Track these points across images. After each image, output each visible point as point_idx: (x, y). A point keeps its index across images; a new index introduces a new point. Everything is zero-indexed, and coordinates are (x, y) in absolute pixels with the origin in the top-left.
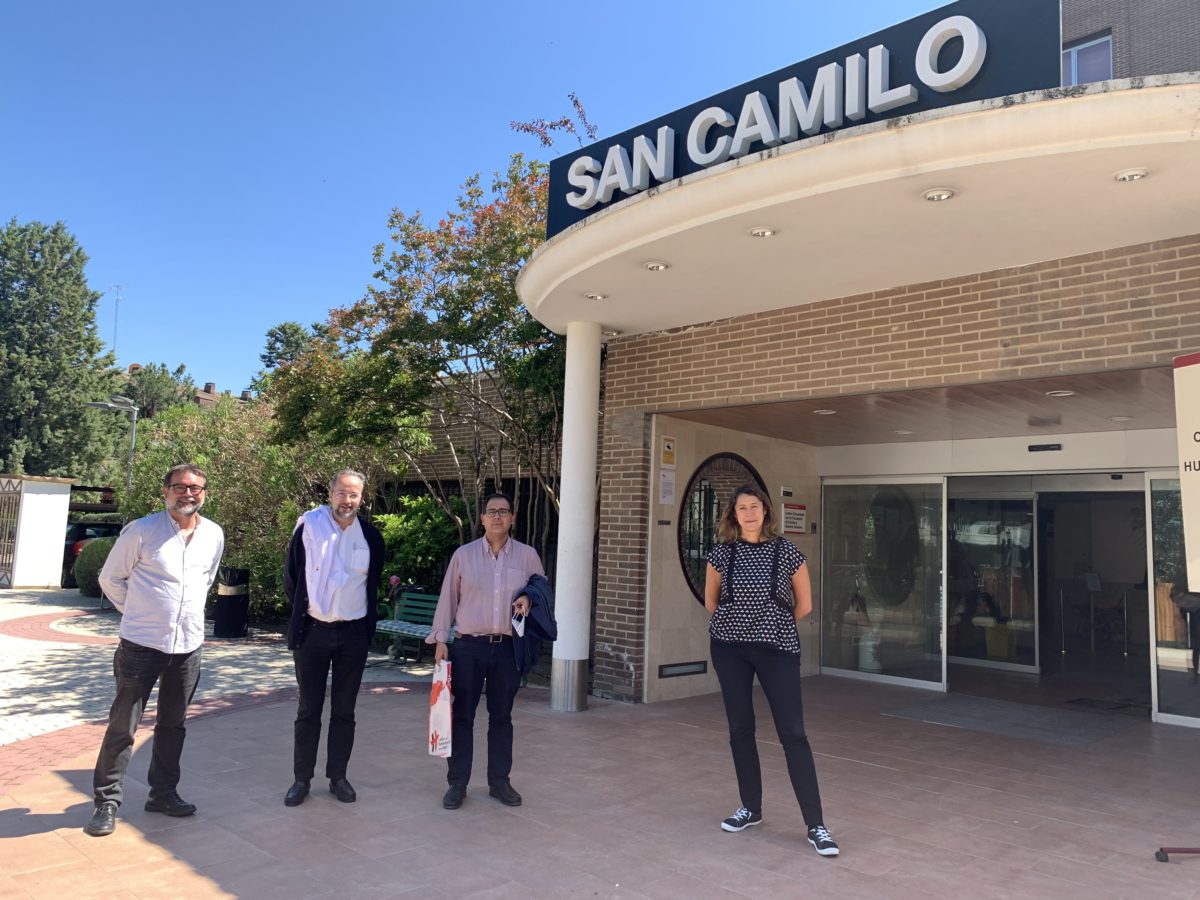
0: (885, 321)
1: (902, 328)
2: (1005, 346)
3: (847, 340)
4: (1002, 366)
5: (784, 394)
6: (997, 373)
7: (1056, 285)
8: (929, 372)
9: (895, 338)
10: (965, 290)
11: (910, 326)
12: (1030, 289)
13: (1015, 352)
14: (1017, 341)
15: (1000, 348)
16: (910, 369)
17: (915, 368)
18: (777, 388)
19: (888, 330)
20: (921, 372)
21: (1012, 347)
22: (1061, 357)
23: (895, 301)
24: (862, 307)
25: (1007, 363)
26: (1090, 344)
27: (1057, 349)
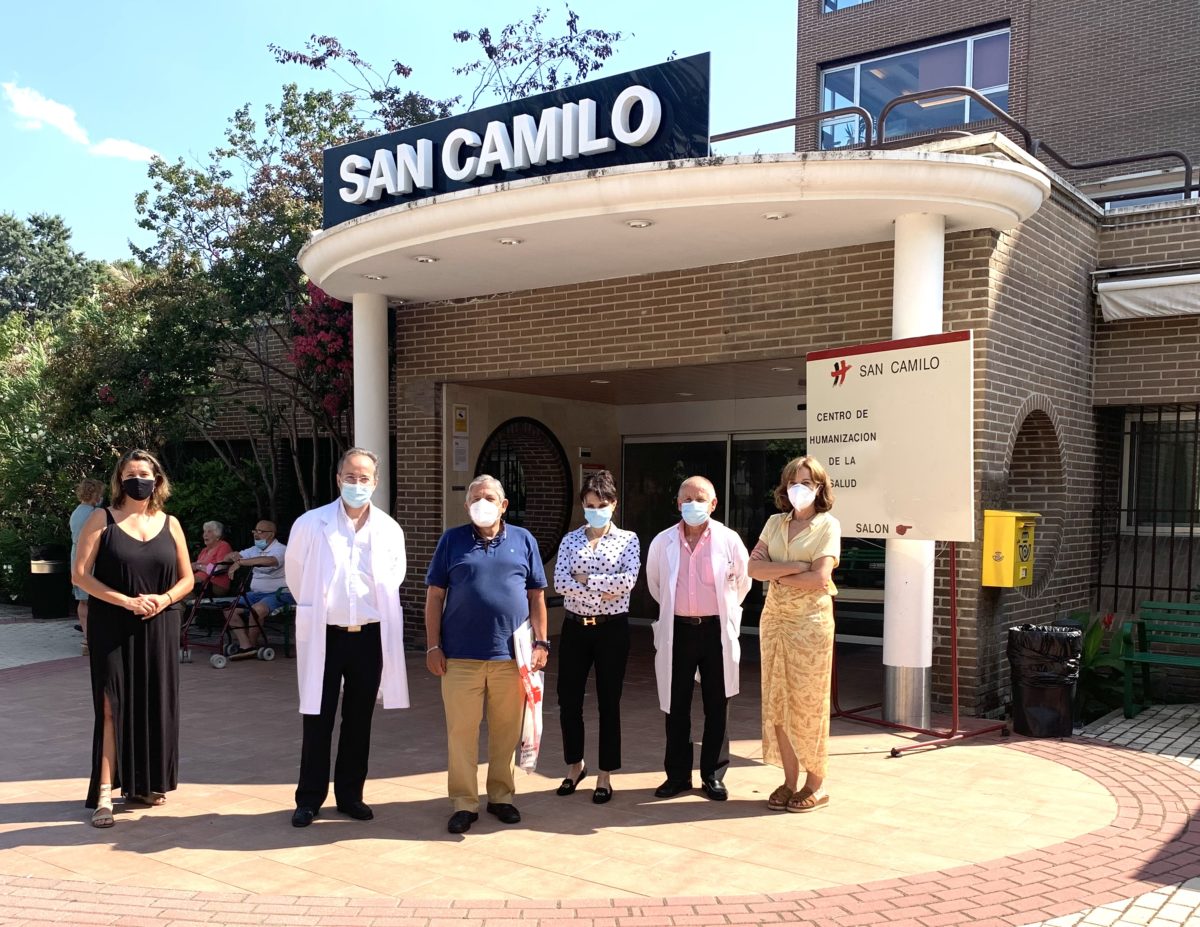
0: (636, 305)
1: (649, 312)
2: (726, 333)
3: (606, 320)
4: (724, 350)
5: (557, 368)
6: (718, 357)
7: (763, 280)
8: (670, 353)
9: (645, 321)
10: (698, 280)
11: (656, 311)
12: (745, 283)
13: (732, 339)
14: (734, 329)
15: (722, 335)
16: (655, 350)
17: (659, 350)
18: (551, 363)
19: (638, 313)
21: (731, 334)
22: (765, 344)
23: (644, 287)
24: (619, 290)
25: (726, 348)
26: (785, 334)
27: (762, 337)
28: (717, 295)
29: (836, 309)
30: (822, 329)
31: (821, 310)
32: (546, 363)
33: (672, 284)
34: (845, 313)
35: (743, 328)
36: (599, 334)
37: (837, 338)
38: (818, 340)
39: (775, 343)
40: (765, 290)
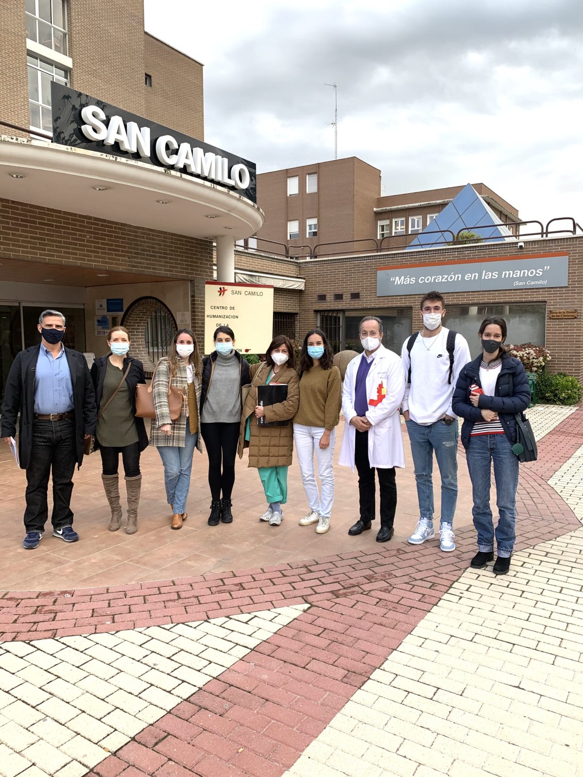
1: (91, 237)
2: (129, 258)
3: (65, 235)
5: (31, 257)
6: (127, 269)
7: (143, 237)
9: (88, 241)
10: (115, 228)
11: (95, 238)
12: (136, 236)
13: (132, 262)
14: (133, 257)
15: (127, 259)
16: (94, 259)
18: (27, 252)
19: (85, 236)
20: (99, 262)
22: (145, 268)
23: (88, 223)
24: (72, 219)
25: (129, 266)
26: (153, 265)
27: (144, 264)
28: (124, 238)
29: (170, 259)
30: (166, 266)
31: (166, 258)
32: (23, 252)
33: (102, 225)
34: (174, 261)
35: (137, 258)
36: (60, 242)
37: (172, 271)
38: (165, 270)
39: (149, 268)
40: (144, 242)
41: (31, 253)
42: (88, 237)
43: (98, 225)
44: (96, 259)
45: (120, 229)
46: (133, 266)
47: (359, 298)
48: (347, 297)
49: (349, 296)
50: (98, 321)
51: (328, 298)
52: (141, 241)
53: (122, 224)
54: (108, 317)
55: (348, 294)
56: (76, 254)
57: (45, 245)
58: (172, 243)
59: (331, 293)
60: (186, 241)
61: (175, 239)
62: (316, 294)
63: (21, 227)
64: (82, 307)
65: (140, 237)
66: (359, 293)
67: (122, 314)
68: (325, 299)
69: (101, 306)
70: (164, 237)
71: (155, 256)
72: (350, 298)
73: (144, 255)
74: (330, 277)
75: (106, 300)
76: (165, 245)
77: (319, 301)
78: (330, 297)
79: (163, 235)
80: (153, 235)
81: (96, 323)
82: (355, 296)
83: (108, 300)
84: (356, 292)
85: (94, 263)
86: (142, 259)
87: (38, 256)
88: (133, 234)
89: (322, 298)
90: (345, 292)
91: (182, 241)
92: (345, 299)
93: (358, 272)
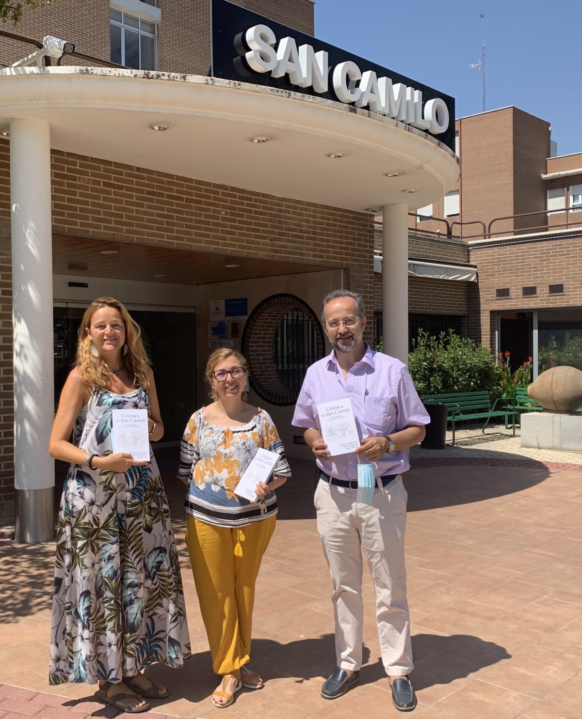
1: (226, 214)
2: (271, 240)
3: (197, 211)
6: (268, 255)
7: (289, 212)
8: (240, 247)
10: (256, 200)
11: (231, 214)
13: (274, 245)
14: (275, 239)
15: (268, 241)
16: (229, 242)
19: (219, 212)
20: (235, 246)
22: (290, 253)
23: (223, 194)
24: (206, 191)
25: (271, 251)
26: (300, 248)
27: (289, 248)
28: (266, 214)
29: (321, 240)
30: (316, 250)
31: (315, 239)
32: (148, 234)
33: (240, 198)
34: (325, 243)
35: (280, 240)
36: (191, 220)
37: (322, 257)
38: (314, 256)
39: (295, 253)
40: (290, 218)
41: (157, 236)
42: (223, 213)
43: (235, 196)
44: (232, 242)
45: (261, 201)
46: (276, 251)
47: (562, 292)
48: (543, 290)
49: (546, 289)
50: (213, 328)
51: (513, 293)
52: (286, 218)
53: (264, 195)
54: (226, 323)
55: (546, 287)
56: (208, 236)
57: (173, 224)
58: (323, 218)
59: (518, 285)
60: (341, 216)
61: (328, 214)
62: (494, 287)
63: (146, 201)
64: (192, 311)
65: (285, 212)
66: (562, 285)
67: (245, 318)
68: (508, 295)
69: (217, 309)
70: (315, 211)
71: (302, 237)
72: (548, 291)
73: (288, 235)
74: (516, 263)
75: (224, 301)
76: (314, 222)
77: (498, 298)
78: (516, 292)
79: (312, 208)
80: (301, 209)
81: (210, 331)
82: (556, 289)
83: (226, 301)
84: (558, 283)
85: (229, 248)
86: (286, 241)
87: (166, 240)
88: (276, 207)
89: (503, 293)
90: (539, 284)
91: (336, 215)
92: (540, 294)
93: (560, 255)
